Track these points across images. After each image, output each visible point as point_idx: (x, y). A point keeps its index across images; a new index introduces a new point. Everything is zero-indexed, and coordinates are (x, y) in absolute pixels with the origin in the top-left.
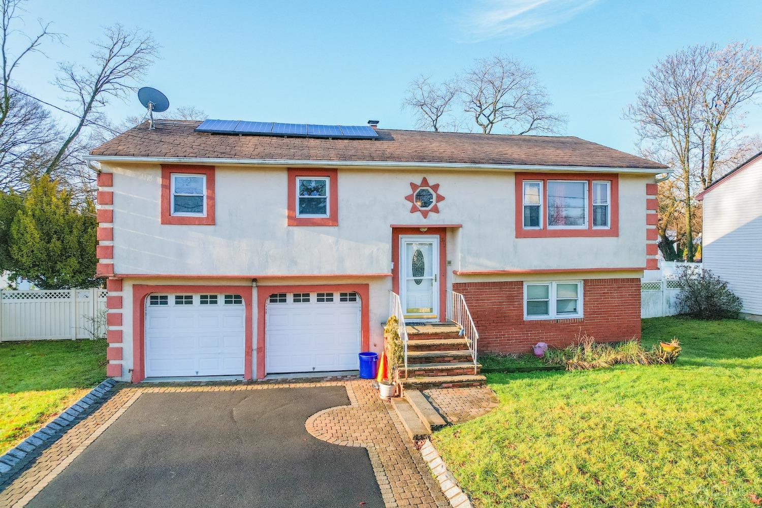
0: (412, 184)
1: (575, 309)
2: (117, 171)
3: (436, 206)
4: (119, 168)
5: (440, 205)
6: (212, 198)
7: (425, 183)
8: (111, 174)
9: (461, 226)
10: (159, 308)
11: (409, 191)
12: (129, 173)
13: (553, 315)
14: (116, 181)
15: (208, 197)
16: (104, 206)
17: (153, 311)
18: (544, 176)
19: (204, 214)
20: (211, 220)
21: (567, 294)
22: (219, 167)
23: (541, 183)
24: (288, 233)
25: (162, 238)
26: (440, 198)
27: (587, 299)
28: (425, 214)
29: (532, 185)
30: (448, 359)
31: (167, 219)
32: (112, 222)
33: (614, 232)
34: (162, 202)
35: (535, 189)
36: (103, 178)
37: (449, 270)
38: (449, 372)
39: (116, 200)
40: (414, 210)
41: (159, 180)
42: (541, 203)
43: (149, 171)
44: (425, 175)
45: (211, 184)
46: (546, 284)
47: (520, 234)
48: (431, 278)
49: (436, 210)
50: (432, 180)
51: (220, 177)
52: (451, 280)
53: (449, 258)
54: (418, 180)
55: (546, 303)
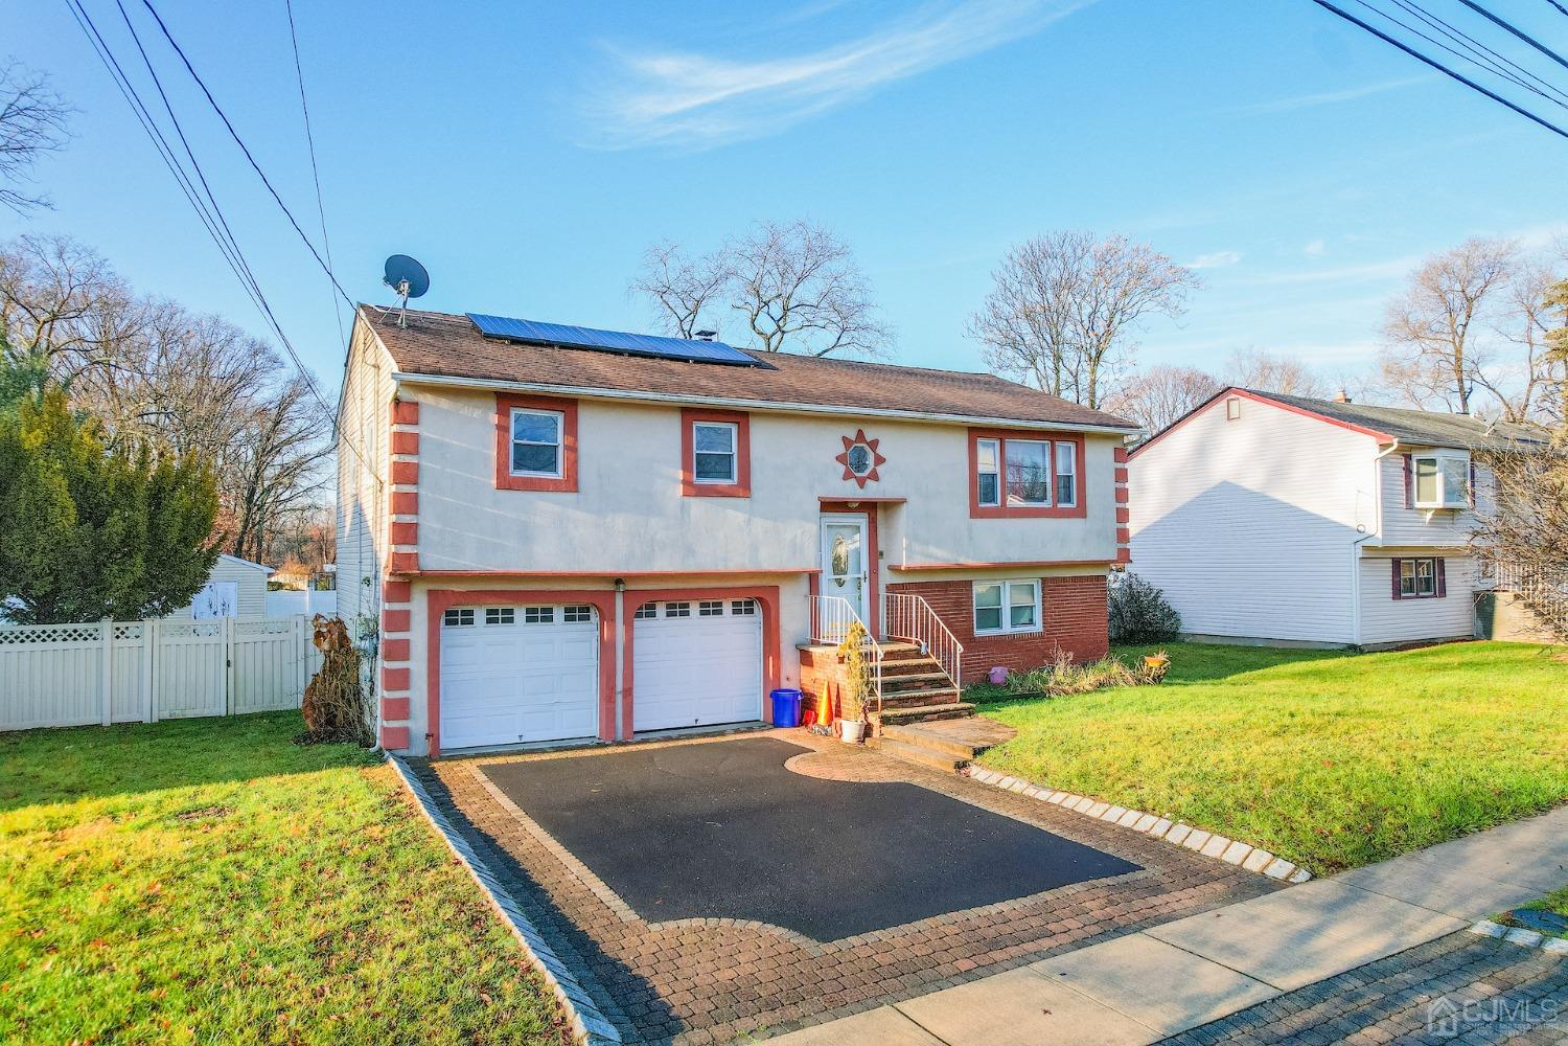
0: (844, 439)
1: (1031, 620)
2: (426, 399)
3: (874, 471)
4: (428, 396)
5: (880, 469)
6: (572, 449)
7: (860, 435)
8: (417, 404)
9: (902, 501)
10: (460, 631)
11: (841, 450)
12: (444, 403)
13: (1007, 628)
14: (425, 416)
15: (566, 447)
16: (402, 456)
17: (451, 635)
18: (1002, 434)
19: (560, 475)
20: (572, 484)
21: (1024, 601)
22: (584, 401)
23: (997, 443)
24: (683, 508)
25: (496, 512)
26: (880, 460)
27: (1047, 605)
28: (861, 483)
29: (984, 445)
30: (919, 684)
31: (505, 484)
32: (415, 483)
33: (1081, 512)
34: (498, 453)
35: (991, 451)
36: (405, 410)
37: (883, 564)
38: (926, 700)
39: (423, 447)
40: (847, 476)
41: (494, 418)
42: (998, 470)
43: (476, 402)
44: (861, 427)
45: (571, 428)
46: (997, 583)
47: (975, 513)
48: (857, 576)
49: (874, 476)
50: (870, 434)
51: (587, 419)
52: (886, 578)
53: (881, 547)
54: (852, 434)
55: (998, 611)
